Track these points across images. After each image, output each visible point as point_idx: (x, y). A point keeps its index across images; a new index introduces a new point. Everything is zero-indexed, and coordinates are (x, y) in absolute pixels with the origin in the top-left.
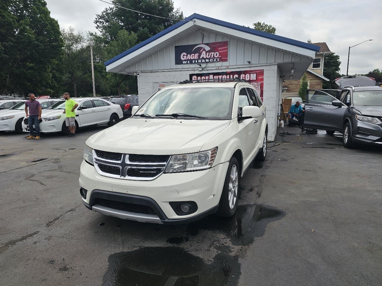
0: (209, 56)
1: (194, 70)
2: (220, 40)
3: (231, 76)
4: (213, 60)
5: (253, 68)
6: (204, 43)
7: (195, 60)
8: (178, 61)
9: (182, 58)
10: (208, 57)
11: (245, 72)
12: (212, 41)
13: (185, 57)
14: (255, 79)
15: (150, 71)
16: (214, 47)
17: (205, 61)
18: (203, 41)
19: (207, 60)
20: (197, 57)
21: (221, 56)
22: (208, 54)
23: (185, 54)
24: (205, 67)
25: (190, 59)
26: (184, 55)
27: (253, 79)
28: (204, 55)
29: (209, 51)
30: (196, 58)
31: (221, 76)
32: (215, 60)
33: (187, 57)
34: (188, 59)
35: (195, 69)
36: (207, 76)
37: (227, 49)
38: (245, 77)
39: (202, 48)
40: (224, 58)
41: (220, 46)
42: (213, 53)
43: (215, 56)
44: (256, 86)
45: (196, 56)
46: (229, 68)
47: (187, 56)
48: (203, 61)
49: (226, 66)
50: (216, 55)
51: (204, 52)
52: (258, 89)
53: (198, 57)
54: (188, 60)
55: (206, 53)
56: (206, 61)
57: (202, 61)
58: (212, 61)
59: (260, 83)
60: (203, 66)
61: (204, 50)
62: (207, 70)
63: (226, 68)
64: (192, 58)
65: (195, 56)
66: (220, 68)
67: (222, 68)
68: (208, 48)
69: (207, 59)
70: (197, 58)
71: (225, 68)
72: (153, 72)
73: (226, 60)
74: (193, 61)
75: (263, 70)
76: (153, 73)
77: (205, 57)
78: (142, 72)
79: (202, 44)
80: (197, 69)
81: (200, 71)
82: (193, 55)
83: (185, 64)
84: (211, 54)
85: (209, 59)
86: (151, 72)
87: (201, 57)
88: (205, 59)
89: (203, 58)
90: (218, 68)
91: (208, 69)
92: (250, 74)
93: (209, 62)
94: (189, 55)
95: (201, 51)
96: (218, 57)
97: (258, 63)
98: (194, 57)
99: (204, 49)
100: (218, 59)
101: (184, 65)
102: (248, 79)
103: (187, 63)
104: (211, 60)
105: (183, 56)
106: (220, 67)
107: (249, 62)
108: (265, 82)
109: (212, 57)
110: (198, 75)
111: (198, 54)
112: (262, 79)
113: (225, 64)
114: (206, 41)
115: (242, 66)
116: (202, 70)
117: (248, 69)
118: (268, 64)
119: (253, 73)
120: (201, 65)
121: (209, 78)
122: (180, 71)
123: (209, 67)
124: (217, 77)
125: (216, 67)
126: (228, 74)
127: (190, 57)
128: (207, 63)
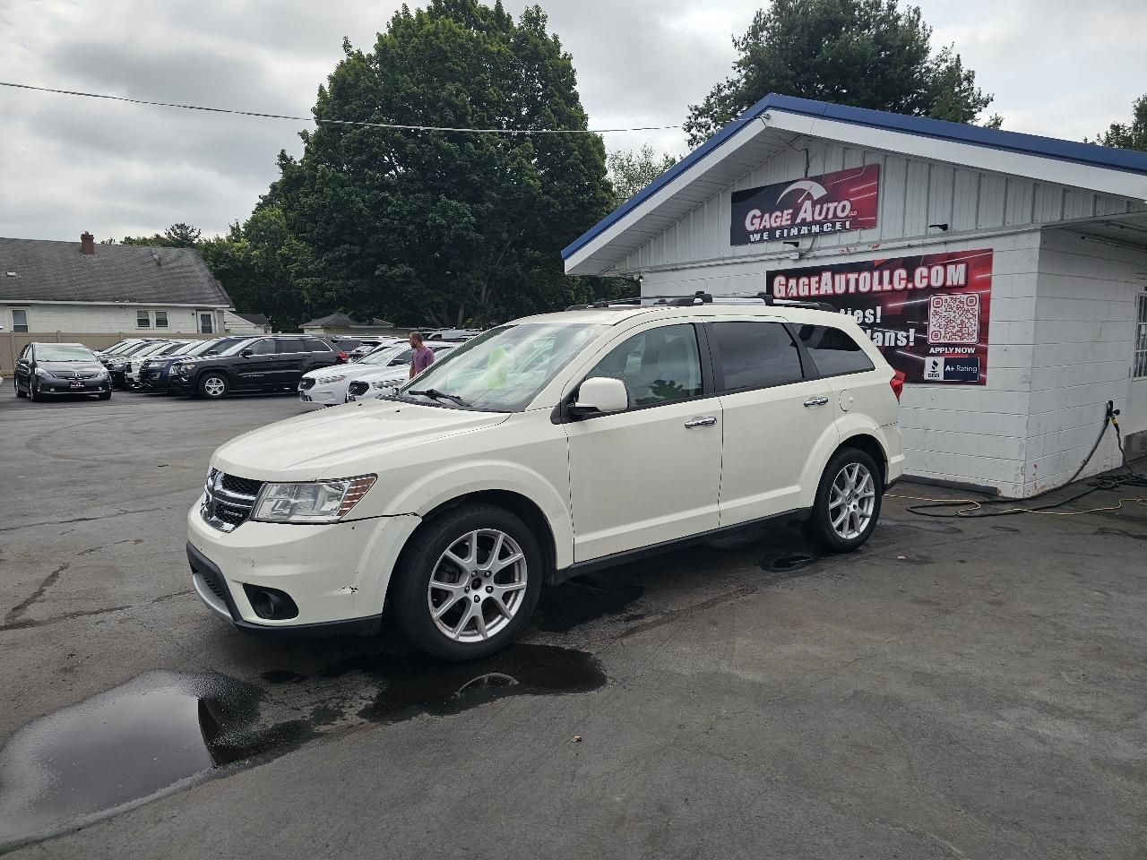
0: (820, 214)
1: (780, 259)
2: (854, 162)
4: (834, 225)
5: (961, 244)
6: (809, 175)
7: (781, 228)
8: (739, 236)
10: (817, 218)
11: (928, 261)
12: (834, 167)
14: (962, 282)
15: (669, 268)
16: (836, 187)
17: (810, 231)
18: (807, 169)
19: (816, 229)
22: (818, 207)
24: (811, 249)
26: (754, 217)
27: (955, 283)
29: (822, 201)
30: (784, 223)
31: (856, 276)
32: (838, 226)
35: (782, 256)
36: (815, 275)
38: (929, 277)
39: (802, 191)
40: (864, 217)
41: (854, 183)
42: (832, 206)
43: (839, 214)
44: (966, 307)
45: (785, 217)
46: (881, 247)
47: (762, 217)
48: (805, 230)
49: (869, 244)
52: (971, 316)
55: (814, 205)
56: (813, 231)
57: (799, 231)
59: (977, 296)
60: (805, 244)
61: (809, 196)
62: (815, 257)
63: (870, 249)
64: (774, 225)
66: (852, 250)
67: (859, 249)
68: (818, 191)
69: (815, 222)
70: (789, 222)
71: (866, 248)
72: (677, 269)
73: (872, 225)
75: (991, 250)
76: (676, 273)
78: (651, 271)
79: (806, 178)
80: (787, 255)
81: (795, 260)
82: (779, 213)
85: (821, 224)
86: (672, 270)
87: (798, 221)
88: (810, 224)
89: (804, 222)
90: (846, 252)
91: (817, 253)
92: (945, 266)
93: (822, 233)
94: (767, 216)
95: (799, 201)
96: (847, 217)
97: (972, 227)
99: (809, 194)
101: (752, 246)
102: (939, 283)
103: (762, 240)
104: (825, 226)
106: (852, 245)
107: (944, 227)
108: (996, 291)
109: (830, 216)
110: (788, 274)
112: (987, 283)
113: (869, 235)
114: (816, 170)
115: (920, 242)
116: (801, 257)
117: (941, 250)
118: (1008, 228)
119: (956, 263)
120: (796, 244)
121: (819, 282)
122: (743, 263)
123: (819, 249)
124: (843, 277)
125: (842, 246)
126: (876, 269)
127: (770, 221)
128: (816, 234)
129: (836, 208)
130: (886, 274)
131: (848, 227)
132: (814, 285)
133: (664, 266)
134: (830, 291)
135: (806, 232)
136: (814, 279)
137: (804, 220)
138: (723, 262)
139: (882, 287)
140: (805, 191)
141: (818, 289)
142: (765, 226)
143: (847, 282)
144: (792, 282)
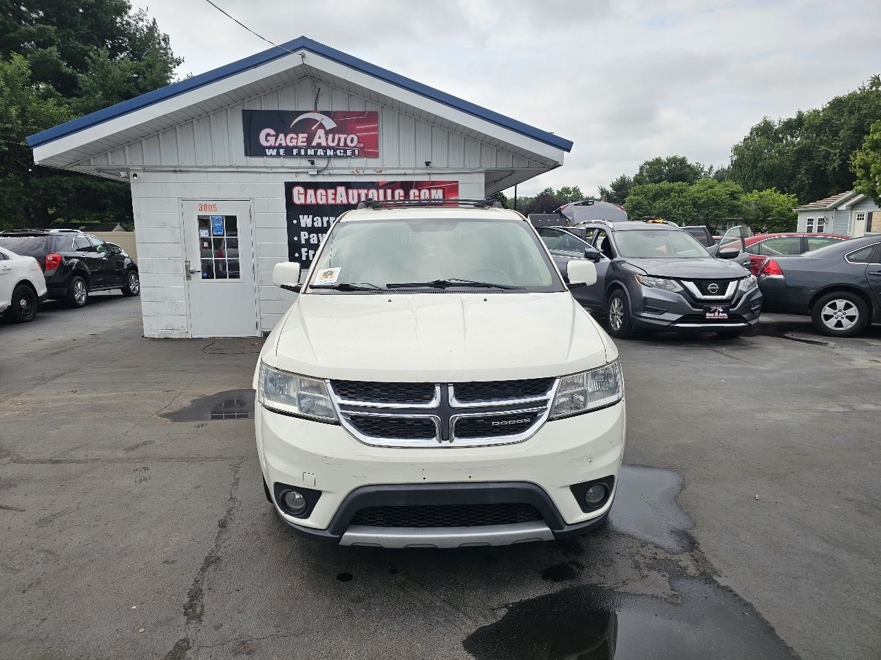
0: (333, 142)
1: (297, 173)
2: (357, 107)
3: (389, 192)
4: (345, 152)
5: (438, 176)
6: (319, 109)
7: (299, 148)
8: (253, 148)
9: (264, 143)
10: (331, 144)
11: (419, 185)
12: (339, 106)
13: (272, 139)
15: (172, 169)
16: (345, 123)
17: (325, 153)
18: (316, 104)
19: (330, 153)
20: (302, 142)
21: (362, 145)
22: (331, 136)
23: (272, 132)
24: (326, 168)
25: (284, 144)
26: (268, 135)
28: (320, 138)
29: (333, 131)
30: (300, 144)
31: (366, 191)
32: (349, 153)
33: (276, 140)
34: (280, 144)
35: (299, 170)
36: (331, 188)
37: (376, 129)
38: (419, 196)
39: (316, 121)
40: (369, 148)
41: (359, 122)
42: (343, 137)
43: (349, 143)
45: (300, 139)
46: (383, 173)
47: (277, 136)
48: (320, 152)
49: (374, 169)
50: (352, 141)
51: (321, 132)
53: (307, 141)
54: (280, 146)
55: (326, 134)
56: (328, 154)
57: (316, 152)
58: (342, 154)
60: (321, 163)
61: (321, 126)
62: (331, 175)
63: (375, 173)
64: (291, 145)
65: (297, 139)
66: (361, 172)
67: (366, 172)
68: (330, 124)
69: (331, 148)
70: (305, 144)
71: (372, 172)
72: (181, 171)
73: (376, 155)
74: (295, 152)
75: (457, 182)
77: (324, 144)
78: (146, 170)
79: (316, 111)
80: (306, 170)
81: (311, 175)
82: (294, 136)
83: (271, 156)
84: (339, 139)
85: (335, 149)
86: (175, 171)
87: (314, 144)
88: (325, 148)
89: (319, 146)
90: (356, 173)
91: (332, 172)
92: (429, 189)
93: (335, 156)
94: (281, 136)
95: (313, 128)
96: (355, 147)
97: (445, 165)
98: (294, 141)
99: (321, 124)
100: (357, 152)
101: (268, 159)
103: (278, 154)
104: (338, 151)
105: (266, 137)
106: (360, 168)
107: (428, 163)
109: (342, 144)
110: (307, 186)
111: (306, 135)
113: (372, 163)
114: (324, 106)
115: (411, 172)
116: (318, 173)
117: (425, 179)
118: (467, 169)
119: (437, 188)
120: (313, 163)
121: (335, 194)
122: (260, 172)
123: (334, 168)
124: (355, 191)
125: (351, 168)
126: (381, 187)
127: (285, 140)
128: (330, 157)
129: (346, 138)
131: (357, 154)
132: (331, 197)
134: (345, 202)
135: (322, 154)
136: (331, 192)
137: (319, 144)
138: (239, 170)
140: (318, 121)
141: (335, 199)
143: (359, 195)
144: (310, 192)
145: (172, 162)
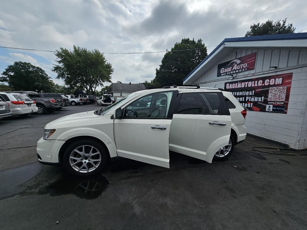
0: (239, 68)
1: (228, 79)
2: (249, 53)
4: (242, 70)
5: (281, 72)
7: (229, 72)
8: (219, 75)
9: (221, 72)
10: (238, 68)
11: (270, 78)
12: (243, 55)
13: (223, 71)
14: (281, 83)
16: (243, 60)
17: (236, 72)
18: (236, 56)
19: (237, 71)
21: (248, 66)
22: (238, 66)
23: (223, 69)
24: (236, 77)
25: (226, 72)
26: (223, 70)
27: (278, 83)
28: (235, 67)
29: (239, 64)
30: (229, 71)
31: (247, 83)
32: (243, 70)
35: (229, 79)
37: (254, 59)
38: (269, 82)
40: (251, 67)
41: (248, 59)
42: (242, 65)
43: (244, 67)
44: (281, 90)
45: (230, 69)
46: (255, 75)
47: (224, 70)
48: (234, 72)
49: (252, 74)
50: (245, 66)
51: (235, 65)
52: (283, 93)
53: (231, 69)
55: (237, 66)
56: (237, 72)
58: (241, 71)
59: (286, 87)
60: (234, 75)
61: (236, 63)
62: (237, 78)
63: (252, 75)
64: (227, 71)
66: (247, 76)
67: (249, 76)
69: (237, 70)
70: (231, 70)
71: (251, 75)
73: (253, 69)
74: (228, 73)
75: (292, 73)
76: (205, 84)
77: (236, 69)
78: (201, 84)
80: (230, 78)
81: (232, 79)
82: (228, 68)
83: (223, 76)
84: (240, 66)
85: (239, 70)
86: (205, 83)
87: (233, 70)
88: (236, 70)
89: (234, 70)
91: (237, 77)
92: (275, 79)
93: (239, 72)
94: (226, 69)
96: (246, 67)
97: (285, 66)
98: (228, 70)
100: (246, 69)
102: (273, 83)
103: (224, 75)
104: (240, 70)
106: (247, 75)
107: (276, 67)
108: (292, 86)
109: (241, 68)
110: (230, 83)
111: (231, 67)
112: (290, 83)
113: (252, 72)
114: (239, 57)
115: (267, 72)
116: (233, 78)
117: (274, 74)
118: (299, 66)
119: (279, 78)
120: (232, 76)
121: (238, 85)
122: (219, 81)
123: (238, 76)
124: (244, 83)
125: (244, 75)
126: (253, 81)
127: (226, 70)
128: (237, 73)
129: (243, 65)
130: (256, 82)
131: (246, 70)
132: (236, 85)
133: (203, 82)
134: (240, 87)
135: (235, 72)
136: (236, 84)
137: (234, 69)
138: (215, 81)
139: (255, 86)
140: (235, 62)
141: (237, 86)
142: (225, 72)
143: (245, 84)
144: (231, 85)
145: (203, 81)
